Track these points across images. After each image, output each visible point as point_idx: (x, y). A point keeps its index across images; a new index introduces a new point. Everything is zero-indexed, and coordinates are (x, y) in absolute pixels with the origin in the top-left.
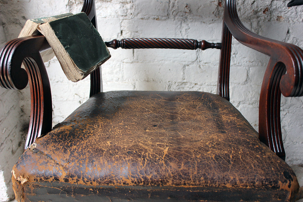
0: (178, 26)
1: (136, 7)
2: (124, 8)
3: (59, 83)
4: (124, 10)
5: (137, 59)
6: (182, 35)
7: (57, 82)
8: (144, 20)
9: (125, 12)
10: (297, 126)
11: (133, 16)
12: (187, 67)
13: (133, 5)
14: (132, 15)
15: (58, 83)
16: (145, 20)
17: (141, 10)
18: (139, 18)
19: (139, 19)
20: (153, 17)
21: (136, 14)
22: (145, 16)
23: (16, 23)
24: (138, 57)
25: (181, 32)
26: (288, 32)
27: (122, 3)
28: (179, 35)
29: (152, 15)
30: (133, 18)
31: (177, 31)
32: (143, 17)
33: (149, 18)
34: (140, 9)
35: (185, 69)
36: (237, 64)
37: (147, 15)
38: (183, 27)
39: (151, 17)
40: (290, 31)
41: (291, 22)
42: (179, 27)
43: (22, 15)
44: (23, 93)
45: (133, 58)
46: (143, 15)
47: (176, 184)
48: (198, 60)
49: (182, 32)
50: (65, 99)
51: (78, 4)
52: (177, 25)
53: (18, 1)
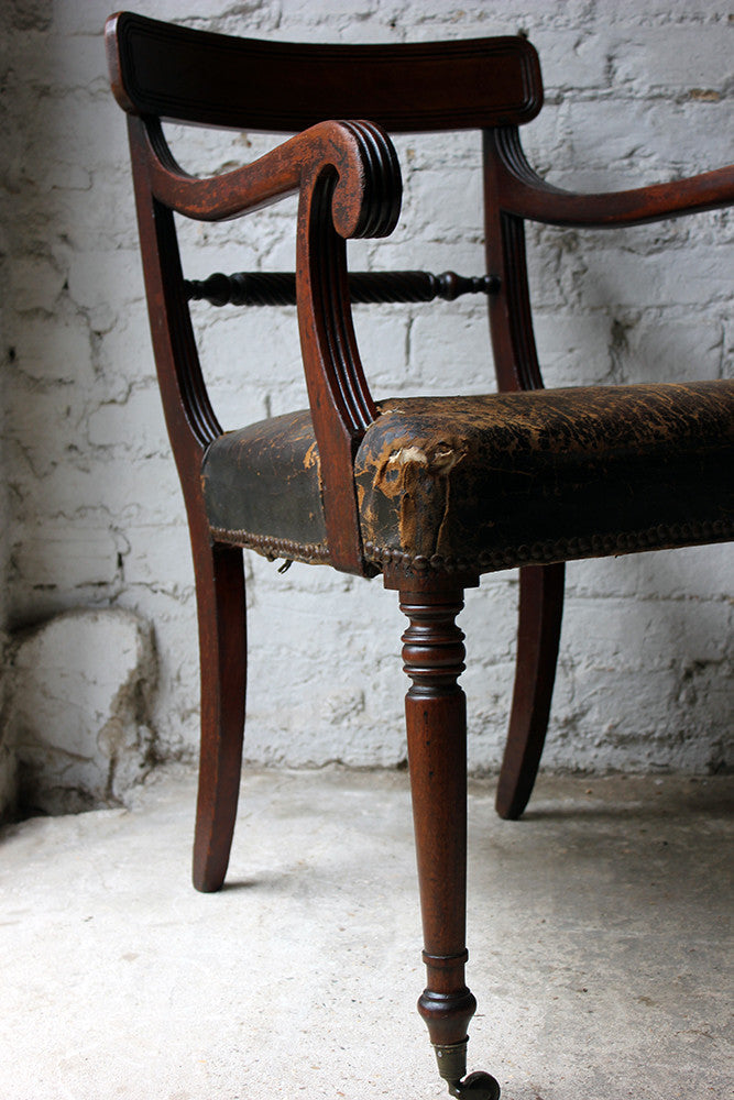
0: (548, 264)
1: (419, 203)
5: (420, 376)
6: (561, 292)
7: (149, 457)
8: (443, 245)
11: (408, 232)
14: (406, 231)
15: (152, 460)
16: (448, 243)
17: (435, 214)
18: (429, 239)
19: (429, 242)
20: (472, 234)
21: (419, 226)
22: (446, 233)
23: (40, 255)
24: (421, 368)
25: (558, 281)
28: (552, 290)
29: (470, 229)
30: (410, 238)
31: (545, 278)
32: (440, 235)
33: (459, 237)
34: (431, 212)
37: (454, 230)
38: (566, 266)
39: (466, 235)
42: (553, 265)
43: (62, 229)
44: (29, 493)
45: (404, 369)
46: (441, 229)
49: (562, 284)
52: (548, 260)
53: (54, 187)
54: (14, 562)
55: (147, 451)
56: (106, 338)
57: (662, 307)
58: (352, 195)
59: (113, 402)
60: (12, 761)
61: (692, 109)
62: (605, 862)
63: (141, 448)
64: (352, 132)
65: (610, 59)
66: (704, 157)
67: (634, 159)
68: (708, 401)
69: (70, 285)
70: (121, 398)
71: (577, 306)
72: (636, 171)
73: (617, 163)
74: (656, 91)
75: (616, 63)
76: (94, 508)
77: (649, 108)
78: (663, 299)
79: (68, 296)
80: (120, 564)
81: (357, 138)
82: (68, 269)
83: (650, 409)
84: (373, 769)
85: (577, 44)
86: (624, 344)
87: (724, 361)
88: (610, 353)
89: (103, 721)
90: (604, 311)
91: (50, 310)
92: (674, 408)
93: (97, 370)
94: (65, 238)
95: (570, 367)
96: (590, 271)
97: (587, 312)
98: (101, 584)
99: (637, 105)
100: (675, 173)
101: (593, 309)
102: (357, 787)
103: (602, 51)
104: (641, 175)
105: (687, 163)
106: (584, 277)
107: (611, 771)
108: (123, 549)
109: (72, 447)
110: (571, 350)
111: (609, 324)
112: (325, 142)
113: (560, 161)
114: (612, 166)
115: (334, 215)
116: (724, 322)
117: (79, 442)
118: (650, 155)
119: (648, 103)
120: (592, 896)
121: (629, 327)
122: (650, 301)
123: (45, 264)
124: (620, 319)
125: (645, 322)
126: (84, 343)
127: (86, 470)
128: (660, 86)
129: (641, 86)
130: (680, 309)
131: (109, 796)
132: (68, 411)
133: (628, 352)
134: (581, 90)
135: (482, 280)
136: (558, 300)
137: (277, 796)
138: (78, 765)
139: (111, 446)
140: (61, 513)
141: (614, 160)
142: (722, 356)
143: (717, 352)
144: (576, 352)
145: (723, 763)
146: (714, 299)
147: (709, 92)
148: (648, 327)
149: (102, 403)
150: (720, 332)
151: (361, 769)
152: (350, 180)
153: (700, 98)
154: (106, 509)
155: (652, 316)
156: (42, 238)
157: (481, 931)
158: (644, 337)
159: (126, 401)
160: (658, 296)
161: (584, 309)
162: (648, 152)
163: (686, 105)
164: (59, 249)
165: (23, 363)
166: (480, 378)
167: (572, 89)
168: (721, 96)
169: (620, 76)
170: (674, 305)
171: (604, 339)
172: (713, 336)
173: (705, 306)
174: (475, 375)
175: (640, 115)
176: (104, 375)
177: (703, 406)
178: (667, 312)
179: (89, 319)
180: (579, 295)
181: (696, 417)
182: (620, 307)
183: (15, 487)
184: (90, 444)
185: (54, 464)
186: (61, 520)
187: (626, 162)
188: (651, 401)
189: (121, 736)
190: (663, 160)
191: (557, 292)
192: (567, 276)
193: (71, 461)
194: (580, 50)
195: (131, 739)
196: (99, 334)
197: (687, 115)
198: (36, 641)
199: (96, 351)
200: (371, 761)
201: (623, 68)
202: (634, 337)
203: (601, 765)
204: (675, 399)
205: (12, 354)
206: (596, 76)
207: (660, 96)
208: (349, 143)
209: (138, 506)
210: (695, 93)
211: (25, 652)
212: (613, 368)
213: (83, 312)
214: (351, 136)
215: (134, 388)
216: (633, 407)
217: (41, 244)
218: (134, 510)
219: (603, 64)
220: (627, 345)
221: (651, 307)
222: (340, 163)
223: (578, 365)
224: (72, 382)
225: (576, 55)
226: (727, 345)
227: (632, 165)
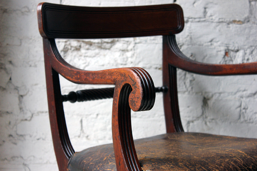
1: (137, 55)
2: (124, 56)
3: (41, 140)
4: (124, 59)
6: (186, 87)
7: (38, 139)
9: (125, 60)
12: (191, 124)
13: (134, 53)
15: (39, 141)
17: (143, 59)
20: (155, 66)
21: (137, 62)
23: (2, 68)
25: (185, 83)
27: (123, 51)
29: (155, 64)
31: (180, 82)
33: (151, 67)
35: (189, 126)
36: (248, 121)
37: (149, 65)
38: (187, 78)
39: (153, 66)
42: (183, 78)
43: (10, 59)
46: (144, 64)
48: (204, 116)
50: (45, 161)
51: (74, 50)
52: (181, 76)
53: (7, 44)
55: (38, 137)
56: (25, 98)
57: (220, 93)
58: (138, 98)
59: (26, 120)
61: (233, 27)
63: (35, 136)
64: (138, 75)
65: (205, 8)
66: (237, 43)
67: (212, 43)
68: (254, 160)
69: (12, 79)
70: (29, 119)
71: (191, 92)
72: (213, 47)
73: (207, 44)
74: (221, 20)
75: (207, 10)
76: (18, 157)
77: (218, 25)
78: (221, 90)
79: (11, 83)
81: (140, 78)
82: (11, 73)
83: (236, 166)
85: (194, 3)
86: (207, 105)
87: (241, 112)
88: (202, 108)
90: (200, 94)
91: (4, 87)
92: (243, 165)
93: (21, 109)
94: (10, 62)
95: (188, 113)
96: (196, 80)
97: (194, 94)
99: (214, 25)
100: (226, 48)
101: (197, 93)
103: (203, 6)
104: (215, 48)
105: (231, 45)
106: (194, 82)
109: (11, 136)
110: (188, 107)
111: (202, 98)
112: (127, 76)
113: (187, 43)
114: (205, 44)
115: (129, 102)
116: (242, 99)
117: (13, 134)
118: (218, 42)
119: (218, 24)
121: (208, 99)
122: (216, 91)
123: (3, 71)
124: (206, 96)
125: (214, 98)
126: (17, 99)
127: (15, 144)
128: (222, 18)
129: (216, 18)
130: (226, 94)
132: (10, 123)
133: (208, 108)
134: (195, 18)
135: (161, 88)
136: (185, 89)
139: (25, 135)
140: (6, 159)
141: (205, 43)
142: (241, 111)
143: (239, 109)
144: (190, 108)
146: (238, 91)
147: (239, 21)
148: (216, 100)
149: (22, 120)
150: (240, 102)
152: (137, 92)
153: (236, 23)
154: (22, 157)
155: (217, 96)
156: (3, 62)
158: (214, 103)
159: (30, 120)
160: (219, 89)
161: (193, 93)
162: (217, 40)
163: (231, 25)
164: (8, 66)
166: (156, 115)
167: (192, 18)
168: (243, 23)
169: (208, 14)
170: (224, 92)
171: (200, 103)
172: (238, 104)
173: (235, 93)
174: (155, 114)
175: (215, 28)
176: (23, 111)
177: (253, 163)
178: (222, 95)
179: (18, 91)
180: (192, 88)
181: (251, 168)
182: (206, 93)
184: (17, 134)
185: (4, 141)
186: (6, 161)
187: (210, 44)
188: (235, 162)
190: (222, 43)
191: (184, 87)
192: (188, 81)
193: (10, 140)
194: (195, 5)
196: (22, 96)
197: (231, 28)
199: (20, 102)
201: (209, 12)
202: (210, 103)
204: (243, 160)
206: (201, 14)
207: (222, 22)
208: (137, 79)
209: (34, 157)
210: (234, 21)
212: (203, 113)
213: (16, 88)
214: (138, 77)
215: (34, 115)
216: (230, 165)
217: (2, 64)
218: (32, 158)
219: (203, 10)
220: (208, 106)
221: (217, 93)
222: (133, 85)
223: (191, 112)
224: (12, 113)
225: (194, 6)
226: (242, 107)
227: (211, 45)
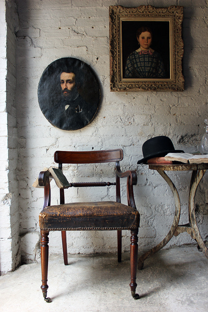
2: (74, 173)
5: (80, 196)
10: (161, 226)
11: (77, 176)
12: (103, 199)
13: (78, 171)
16: (83, 177)
17: (81, 173)
19: (80, 177)
21: (79, 175)
26: (147, 180)
29: (86, 175)
37: (84, 175)
38: (100, 180)
40: (148, 179)
41: (147, 175)
45: (77, 195)
46: (82, 175)
47: (97, 215)
48: (108, 195)
53: (26, 170)
54: (20, 225)
56: (34, 192)
59: (35, 201)
60: (20, 256)
62: (109, 269)
69: (28, 184)
76: (32, 217)
79: (28, 186)
80: (36, 225)
82: (28, 182)
84: (74, 254)
88: (107, 192)
89: (34, 249)
91: (25, 188)
94: (27, 177)
95: (101, 194)
98: (33, 228)
102: (72, 257)
107: (110, 253)
108: (36, 223)
109: (29, 208)
113: (99, 165)
114: (106, 166)
116: (123, 187)
120: (107, 275)
123: (24, 181)
124: (108, 187)
127: (31, 211)
131: (35, 260)
132: (28, 203)
133: (110, 192)
137: (60, 260)
138: (30, 255)
139: (34, 207)
140: (27, 218)
145: (126, 251)
149: (33, 201)
151: (73, 254)
154: (34, 217)
155: (113, 187)
157: (90, 283)
164: (26, 179)
165: (21, 196)
176: (33, 197)
183: (20, 214)
184: (31, 207)
185: (26, 210)
189: (37, 251)
193: (29, 210)
195: (38, 251)
196: (32, 191)
198: (24, 237)
199: (32, 194)
200: (74, 253)
203: (108, 252)
205: (20, 194)
211: (22, 239)
213: (30, 188)
215: (38, 199)
217: (24, 178)
224: (29, 198)
226: (124, 190)
227: (109, 165)
